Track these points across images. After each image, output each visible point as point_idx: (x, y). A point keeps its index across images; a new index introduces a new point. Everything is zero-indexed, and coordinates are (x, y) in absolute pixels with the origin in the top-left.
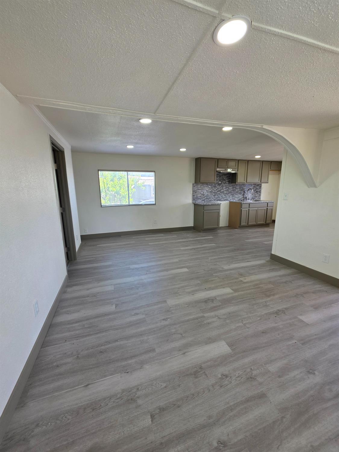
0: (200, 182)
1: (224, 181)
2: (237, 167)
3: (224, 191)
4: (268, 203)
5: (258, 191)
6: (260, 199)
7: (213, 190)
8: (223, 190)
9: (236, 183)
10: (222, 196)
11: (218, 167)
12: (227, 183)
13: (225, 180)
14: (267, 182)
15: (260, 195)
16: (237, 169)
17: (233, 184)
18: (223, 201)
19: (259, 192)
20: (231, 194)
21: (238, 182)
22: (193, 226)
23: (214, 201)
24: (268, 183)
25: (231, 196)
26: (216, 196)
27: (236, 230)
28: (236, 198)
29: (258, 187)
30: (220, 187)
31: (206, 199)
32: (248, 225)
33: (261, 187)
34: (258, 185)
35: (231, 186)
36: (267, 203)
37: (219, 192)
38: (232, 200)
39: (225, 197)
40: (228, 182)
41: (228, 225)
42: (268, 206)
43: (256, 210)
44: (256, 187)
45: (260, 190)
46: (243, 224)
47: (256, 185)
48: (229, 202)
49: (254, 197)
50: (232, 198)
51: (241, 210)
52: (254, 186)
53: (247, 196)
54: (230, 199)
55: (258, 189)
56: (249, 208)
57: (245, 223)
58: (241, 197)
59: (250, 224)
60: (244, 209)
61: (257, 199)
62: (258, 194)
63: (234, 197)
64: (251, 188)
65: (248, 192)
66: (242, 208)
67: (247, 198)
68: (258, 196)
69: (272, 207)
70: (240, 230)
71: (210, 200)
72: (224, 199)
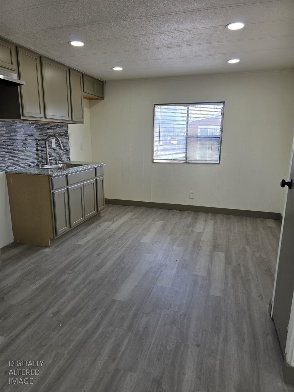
2: (15, 66)
4: (96, 169)
5: (64, 140)
6: (69, 158)
9: (22, 118)
14: (82, 121)
15: (68, 150)
16: (16, 71)
17: (6, 120)
19: (66, 143)
20: (6, 150)
21: (25, 114)
24: (82, 123)
25: (8, 155)
27: (47, 250)
28: (22, 160)
32: (70, 227)
33: (67, 131)
34: (62, 128)
38: (11, 169)
42: (97, 175)
43: (81, 187)
44: (60, 131)
45: (66, 138)
46: (62, 228)
47: (59, 127)
48: (5, 175)
49: (58, 156)
50: (12, 161)
51: (53, 193)
52: (55, 128)
53: (47, 155)
54: (7, 164)
55: (64, 137)
56: (67, 185)
57: (66, 226)
58: (32, 158)
59: (74, 223)
60: (59, 191)
61: (65, 159)
62: (65, 147)
63: (15, 159)
64: (51, 132)
65: (47, 143)
66: (53, 189)
67: (49, 158)
68: (65, 153)
69: (102, 175)
70: (57, 246)
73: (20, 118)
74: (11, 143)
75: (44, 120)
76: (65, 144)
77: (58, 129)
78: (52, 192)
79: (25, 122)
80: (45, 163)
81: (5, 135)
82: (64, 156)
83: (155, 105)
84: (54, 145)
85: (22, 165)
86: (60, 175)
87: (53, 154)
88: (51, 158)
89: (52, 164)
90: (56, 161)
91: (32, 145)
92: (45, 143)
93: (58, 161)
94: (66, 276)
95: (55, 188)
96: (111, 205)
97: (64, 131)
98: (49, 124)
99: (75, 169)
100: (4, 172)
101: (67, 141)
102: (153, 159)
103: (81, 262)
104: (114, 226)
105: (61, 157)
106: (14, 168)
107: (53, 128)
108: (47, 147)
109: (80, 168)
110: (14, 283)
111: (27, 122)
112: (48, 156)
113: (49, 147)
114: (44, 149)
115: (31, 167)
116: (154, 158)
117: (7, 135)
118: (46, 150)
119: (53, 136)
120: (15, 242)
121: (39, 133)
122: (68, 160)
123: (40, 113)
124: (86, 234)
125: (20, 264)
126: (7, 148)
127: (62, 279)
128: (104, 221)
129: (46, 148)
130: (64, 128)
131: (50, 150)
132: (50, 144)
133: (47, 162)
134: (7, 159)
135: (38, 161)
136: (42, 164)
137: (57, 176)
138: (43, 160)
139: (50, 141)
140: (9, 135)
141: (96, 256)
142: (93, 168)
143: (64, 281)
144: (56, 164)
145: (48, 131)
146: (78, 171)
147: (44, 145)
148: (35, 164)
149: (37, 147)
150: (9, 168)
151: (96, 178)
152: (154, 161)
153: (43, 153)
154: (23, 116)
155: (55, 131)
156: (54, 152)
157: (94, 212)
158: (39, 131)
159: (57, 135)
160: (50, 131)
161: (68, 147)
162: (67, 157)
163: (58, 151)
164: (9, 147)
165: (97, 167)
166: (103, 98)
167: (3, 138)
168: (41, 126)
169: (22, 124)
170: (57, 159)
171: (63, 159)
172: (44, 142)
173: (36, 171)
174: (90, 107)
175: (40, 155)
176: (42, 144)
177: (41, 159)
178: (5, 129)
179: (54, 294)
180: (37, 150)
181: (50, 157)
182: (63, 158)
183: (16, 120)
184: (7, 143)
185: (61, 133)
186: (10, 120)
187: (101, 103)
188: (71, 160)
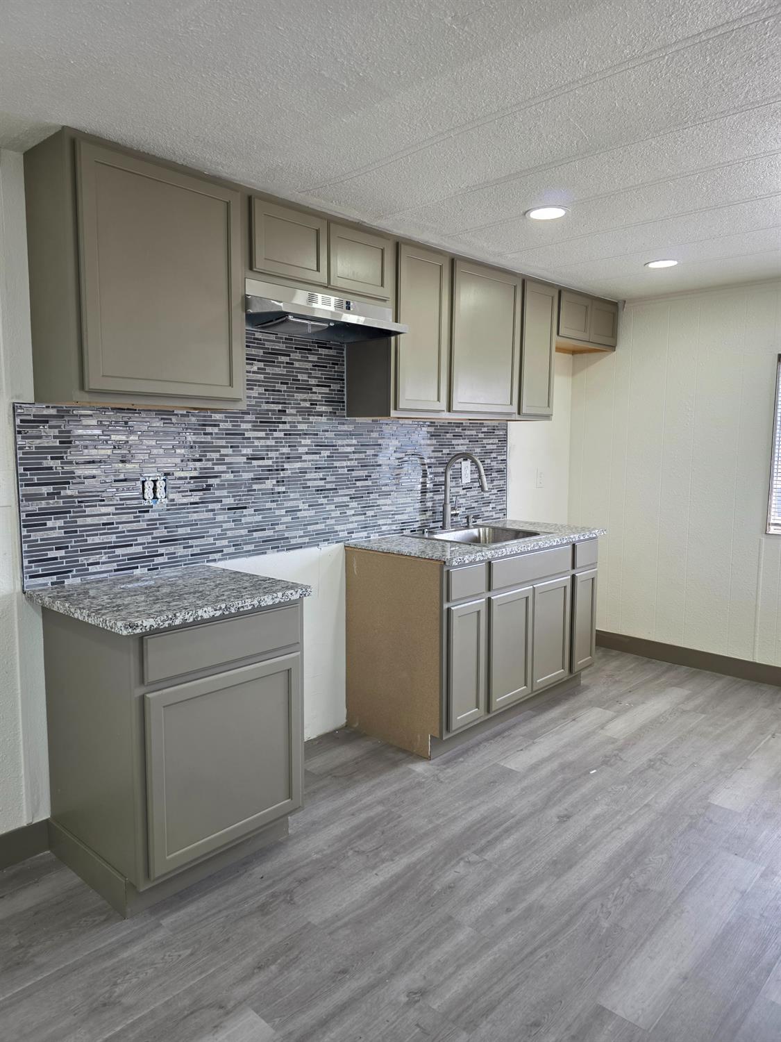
0: (82, 386)
1: (299, 396)
2: (388, 291)
3: (303, 471)
4: (574, 546)
5: (494, 464)
6: (504, 511)
7: (220, 461)
8: (298, 465)
9: (393, 413)
10: (292, 511)
11: (251, 266)
12: (320, 414)
13: (308, 389)
14: (545, 411)
15: (502, 490)
16: (391, 302)
17: (359, 420)
18: (300, 546)
19: (499, 471)
20: (352, 491)
21: (402, 405)
22: (44, 814)
23: (232, 556)
24: (547, 417)
25: (354, 504)
26: (250, 517)
27: (420, 768)
28: (386, 514)
29: (491, 444)
30: (271, 442)
31: (166, 541)
32: (488, 709)
33: (504, 440)
34: (491, 432)
35: (350, 435)
36: (570, 547)
37: (269, 484)
38: (359, 538)
39: (312, 513)
40: (329, 402)
41: (342, 720)
42: (578, 564)
43: (527, 598)
44: (485, 441)
45: (500, 458)
46: (464, 713)
47: (485, 430)
48: (343, 551)
49: (474, 505)
50: (362, 517)
51: (449, 610)
52: (474, 433)
53: (445, 503)
54: (351, 526)
55: (494, 455)
56: (489, 588)
57: (477, 707)
58: (408, 510)
59: (499, 700)
60: (465, 607)
61: (491, 514)
62: (495, 483)
63: (370, 513)
64: (461, 446)
65: (450, 472)
66: (448, 600)
67: (449, 512)
68: (494, 497)
69: (593, 565)
70: (448, 762)
71: (196, 550)
72: (310, 528)
73: (388, 414)
74: (363, 473)
75: (446, 415)
76: (494, 475)
77: (481, 435)
78: (446, 606)
79: (401, 421)
80: (440, 524)
81: (352, 456)
82: (491, 505)
84: (466, 478)
85: (384, 528)
86: (471, 563)
87: (462, 501)
88: (454, 512)
89: (456, 527)
90: (467, 518)
91: (413, 478)
92: (445, 473)
93: (471, 520)
94: (461, 869)
95: (454, 596)
96: (614, 652)
97: (496, 441)
98: (459, 425)
99: (514, 546)
100: (342, 544)
101: (502, 466)
102: (767, 524)
103: (508, 831)
104: (620, 727)
105: (483, 509)
106: (365, 534)
107: (468, 433)
108: (449, 484)
109: (529, 543)
110: (325, 852)
111: (406, 421)
112: (449, 507)
113: (454, 484)
114: (439, 487)
115: (405, 533)
116: (772, 521)
117: (356, 456)
118: (445, 491)
119: (466, 456)
120: (347, 725)
121: (432, 448)
122: (501, 515)
123: (439, 400)
124: (532, 736)
125: (351, 795)
126: (354, 488)
127: (449, 877)
128: (591, 704)
129: (445, 485)
130: (497, 432)
131: (457, 489)
132: (457, 476)
133: (444, 521)
134: (353, 512)
135: (424, 517)
136: (432, 525)
137: (462, 564)
138: (435, 518)
139: (457, 466)
140: (363, 456)
141: (558, 820)
142: (567, 544)
143: (452, 885)
144: (467, 527)
145: (454, 442)
146: (522, 553)
147: (442, 479)
148: (416, 525)
149: (424, 484)
150: (354, 536)
151: (573, 572)
152: (772, 530)
153: (437, 497)
154: (396, 409)
155: (474, 440)
156: (464, 496)
157: (560, 673)
158: (434, 442)
159: (478, 450)
160: (461, 441)
161: (502, 482)
162: (499, 507)
163: (475, 493)
164: (359, 483)
165: (580, 541)
166: (613, 347)
167: (349, 463)
168: (439, 431)
169: (395, 428)
170: (471, 513)
171: (486, 514)
172: (442, 470)
173: (413, 547)
174: (574, 374)
175: (429, 504)
176: (436, 474)
177: (429, 513)
178: (354, 442)
179: (419, 922)
180: (424, 492)
181: (453, 509)
182: (487, 511)
183: (383, 420)
184: (354, 474)
185: (488, 447)
186: (368, 420)
187: (609, 359)
188: (509, 517)
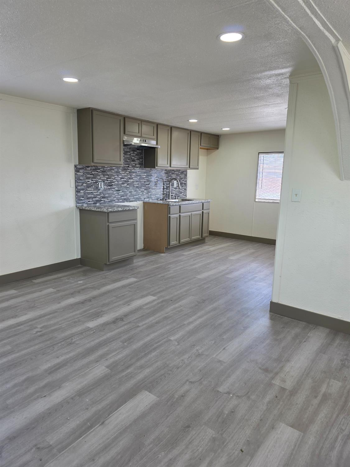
0: (93, 162)
1: (132, 163)
2: (155, 137)
3: (133, 182)
4: (203, 203)
5: (183, 182)
6: (186, 195)
7: (114, 179)
8: (132, 180)
10: (131, 192)
11: (124, 133)
12: (137, 167)
13: (134, 161)
14: (197, 167)
15: (185, 189)
16: (156, 139)
17: (147, 169)
18: (132, 201)
19: (185, 184)
20: (145, 188)
22: (79, 257)
23: (117, 202)
24: (198, 169)
25: (146, 191)
26: (121, 193)
27: (163, 254)
29: (182, 176)
30: (126, 174)
31: (103, 197)
32: (179, 243)
33: (186, 175)
34: (182, 173)
35: (145, 173)
36: (202, 204)
37: (125, 185)
38: (147, 200)
39: (135, 193)
40: (140, 164)
42: (204, 209)
43: (190, 216)
44: (181, 175)
45: (185, 180)
46: (173, 242)
47: (181, 172)
48: (143, 204)
49: (178, 193)
50: (147, 195)
51: (170, 216)
52: (177, 173)
53: (169, 192)
54: (145, 197)
55: (183, 179)
56: (180, 213)
57: (176, 241)
58: (160, 194)
59: (182, 241)
60: (174, 216)
61: (182, 196)
62: (184, 187)
63: (150, 194)
64: (174, 176)
65: (171, 184)
66: (169, 214)
67: (171, 195)
68: (183, 191)
69: (209, 209)
70: (169, 254)
71: (110, 200)
72: (135, 197)
73: (155, 168)
74: (148, 183)
75: (170, 168)
76: (183, 185)
77: (179, 173)
78: (169, 215)
79: (158, 169)
80: (168, 198)
81: (145, 178)
82: (182, 194)
83: (259, 154)
84: (175, 185)
85: (153, 198)
86: (175, 205)
87: (174, 192)
88: (172, 195)
89: (172, 199)
90: (175, 197)
91: (161, 185)
92: (169, 184)
93: (177, 197)
94: (171, 266)
95: (171, 213)
96: (217, 237)
97: (184, 175)
98: (173, 170)
99: (187, 202)
100: (142, 202)
101: (185, 182)
102: (255, 198)
103: (182, 262)
105: (180, 195)
106: (148, 199)
107: (176, 173)
108: (170, 187)
109: (190, 202)
111: (159, 169)
112: (170, 193)
113: (172, 187)
114: (168, 188)
115: (159, 200)
116: (257, 198)
117: (146, 178)
118: (169, 189)
119: (175, 179)
120: (144, 248)
121: (166, 177)
122: (185, 197)
123: (168, 164)
125: (146, 258)
127: (169, 266)
128: (207, 245)
129: (169, 187)
130: (184, 173)
131: (173, 189)
132: (173, 185)
133: (169, 197)
134: (145, 193)
135: (163, 196)
136: (166, 198)
137: (173, 205)
138: (166, 196)
139: (173, 182)
140: (147, 178)
142: (201, 203)
144: (175, 199)
145: (172, 175)
146: (188, 204)
147: (169, 185)
148: (161, 198)
149: (164, 187)
150: (145, 199)
151: (203, 211)
152: (257, 200)
153: (167, 191)
154: (157, 166)
155: (177, 175)
156: (175, 191)
157: (198, 237)
158: (166, 175)
159: (179, 178)
160: (174, 175)
161: (185, 187)
162: (184, 194)
163: (178, 190)
164: (147, 186)
165: (204, 202)
166: (218, 148)
167: (144, 180)
168: (168, 172)
169: (156, 171)
170: (176, 195)
171: (181, 196)
172: (168, 183)
173: (161, 202)
174: (207, 156)
175: (165, 192)
176: (167, 184)
177: (165, 195)
178: (146, 175)
180: (164, 189)
181: (171, 194)
182: (181, 195)
183: (153, 169)
184: (146, 183)
185: (182, 177)
186: (149, 169)
187: (216, 152)
188: (187, 197)
